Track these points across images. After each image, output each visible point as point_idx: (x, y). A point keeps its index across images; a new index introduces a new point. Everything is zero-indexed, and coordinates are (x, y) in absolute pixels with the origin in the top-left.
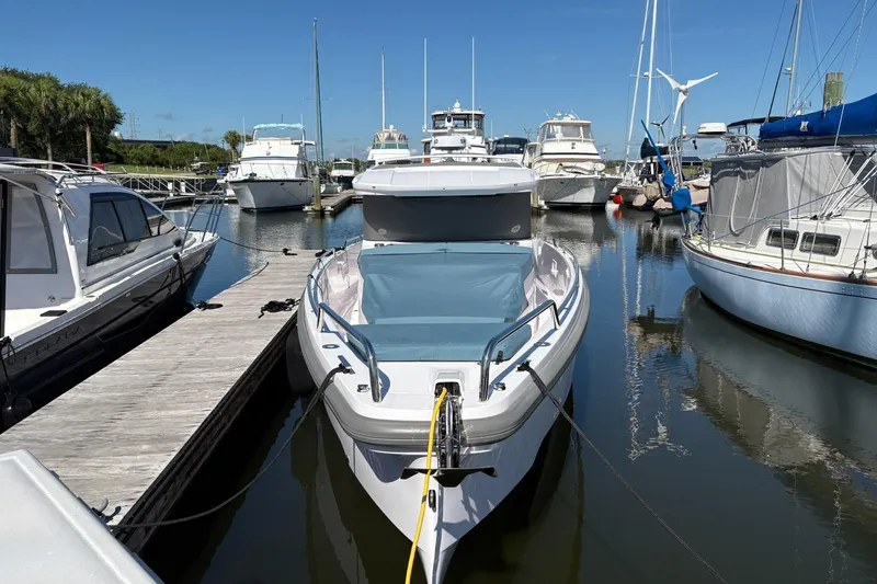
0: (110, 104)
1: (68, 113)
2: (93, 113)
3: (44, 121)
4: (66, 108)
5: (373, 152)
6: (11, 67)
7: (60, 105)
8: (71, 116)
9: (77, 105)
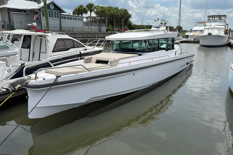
5: (194, 28)
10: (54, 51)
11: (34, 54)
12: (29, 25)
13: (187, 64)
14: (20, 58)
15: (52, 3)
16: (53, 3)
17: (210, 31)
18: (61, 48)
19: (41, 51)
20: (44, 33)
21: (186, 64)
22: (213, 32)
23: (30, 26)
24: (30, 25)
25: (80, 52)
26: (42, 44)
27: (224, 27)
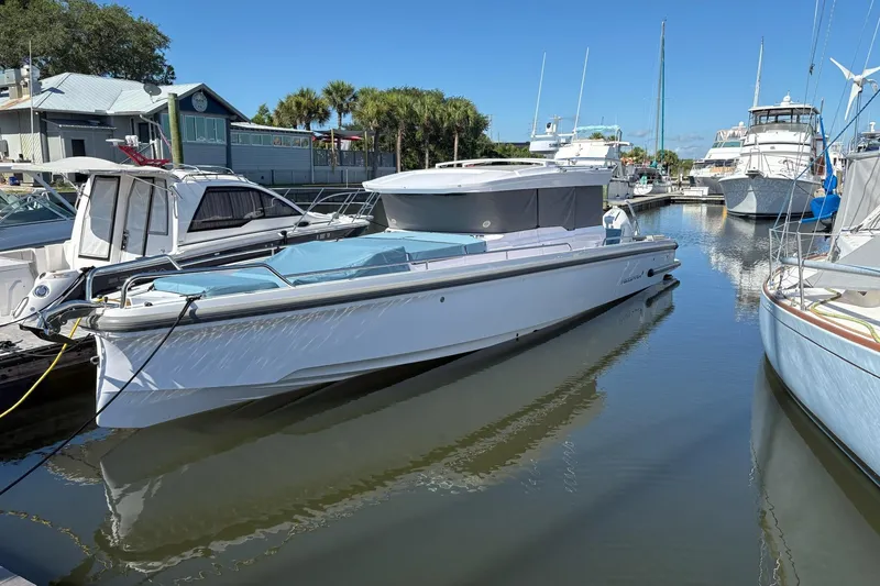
0: (475, 113)
1: (443, 123)
2: (460, 122)
3: (426, 130)
4: (441, 118)
5: (712, 151)
6: (410, 87)
7: (437, 116)
8: (445, 125)
9: (449, 115)
10: (194, 228)
11: (125, 238)
12: (112, 143)
13: (651, 273)
14: (80, 250)
15: (200, 91)
16: (203, 91)
17: (755, 165)
18: (219, 218)
19: (151, 229)
20: (163, 168)
21: (645, 275)
22: (765, 168)
23: (115, 144)
24: (115, 141)
25: (284, 233)
26: (155, 204)
27: (807, 149)
